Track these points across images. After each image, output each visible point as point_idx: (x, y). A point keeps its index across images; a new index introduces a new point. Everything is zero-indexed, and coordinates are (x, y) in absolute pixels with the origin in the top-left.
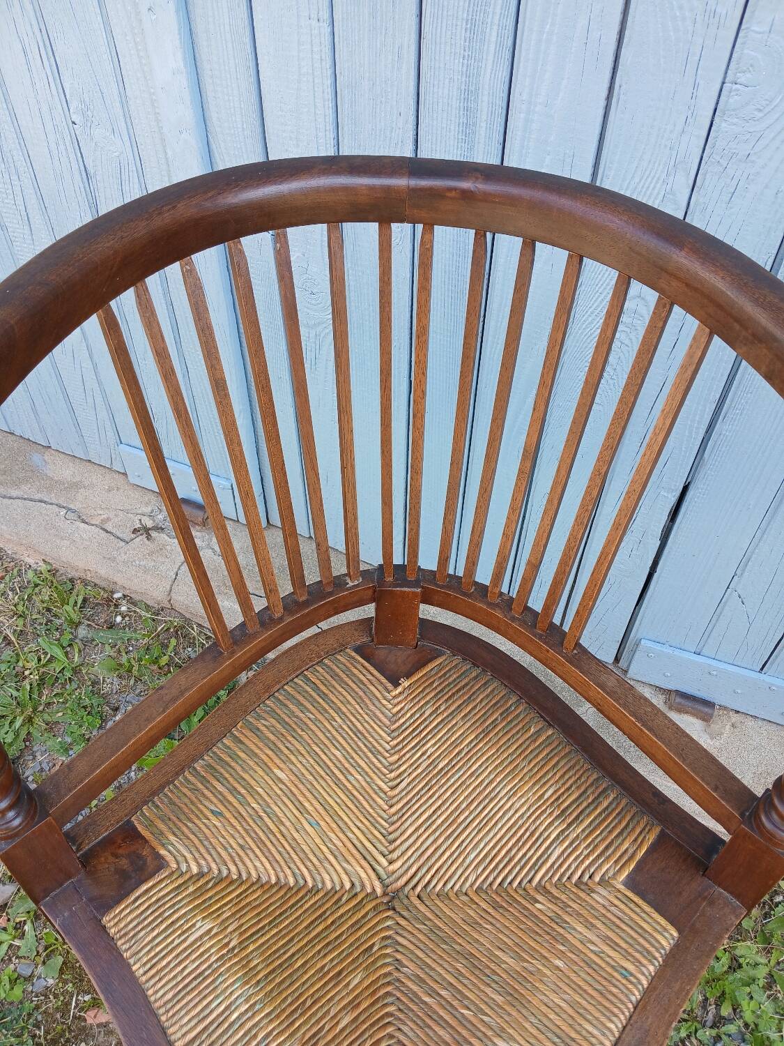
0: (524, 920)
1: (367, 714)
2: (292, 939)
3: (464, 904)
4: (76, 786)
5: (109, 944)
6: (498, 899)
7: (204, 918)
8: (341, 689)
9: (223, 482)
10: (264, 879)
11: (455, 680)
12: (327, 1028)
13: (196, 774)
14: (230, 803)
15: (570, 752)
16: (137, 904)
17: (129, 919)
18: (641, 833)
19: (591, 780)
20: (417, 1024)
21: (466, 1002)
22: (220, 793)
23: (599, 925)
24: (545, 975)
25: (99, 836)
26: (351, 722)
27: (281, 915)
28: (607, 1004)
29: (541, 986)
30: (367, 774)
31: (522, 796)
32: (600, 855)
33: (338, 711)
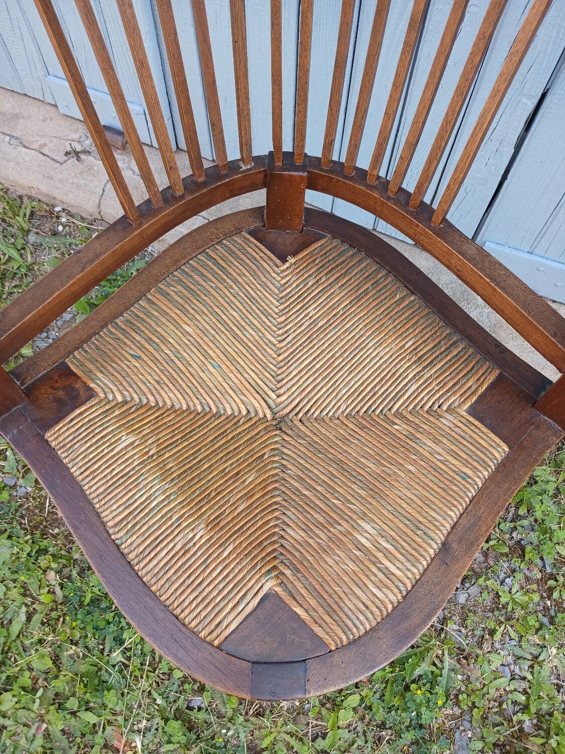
0: (384, 437)
1: (259, 284)
2: (200, 449)
3: (336, 425)
4: (10, 329)
5: (52, 453)
6: (364, 422)
7: (127, 434)
8: (237, 264)
9: (137, 107)
10: (177, 406)
11: (334, 258)
12: (227, 512)
13: (118, 327)
14: (148, 350)
15: (428, 314)
16: (72, 424)
17: (66, 435)
18: (483, 374)
19: (444, 334)
20: (298, 510)
21: (336, 495)
22: (138, 342)
23: (445, 441)
24: (400, 476)
25: (39, 373)
26: (246, 290)
27: (190, 432)
28: (449, 498)
29: (397, 484)
30: (260, 330)
31: (386, 347)
32: (447, 391)
33: (235, 281)
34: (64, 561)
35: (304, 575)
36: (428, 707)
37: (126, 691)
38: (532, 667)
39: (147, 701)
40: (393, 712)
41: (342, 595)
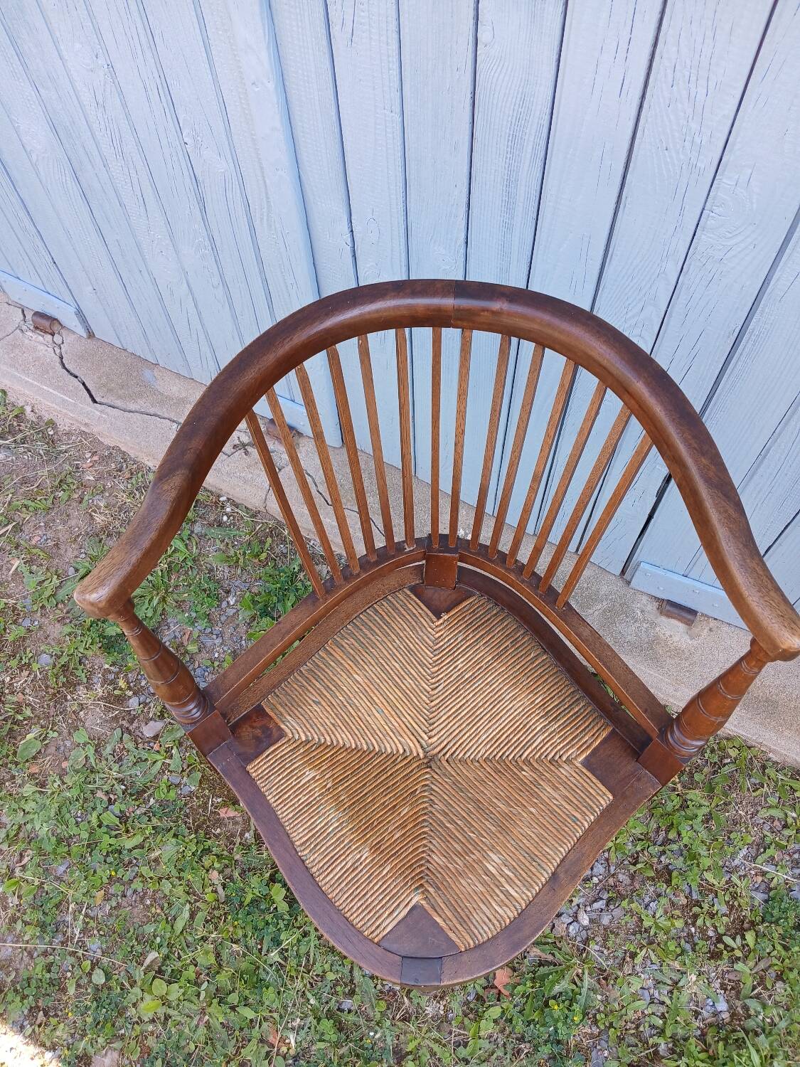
0: (514, 781)
1: (417, 638)
2: (365, 784)
3: (476, 768)
5: (252, 783)
6: (499, 767)
7: (310, 769)
8: (399, 620)
10: (348, 746)
11: (481, 615)
12: (386, 839)
13: (302, 675)
14: (325, 696)
15: (556, 672)
16: (268, 759)
17: (264, 768)
18: (598, 731)
19: (569, 692)
20: (442, 839)
21: (472, 829)
22: (319, 689)
23: (561, 788)
24: (523, 817)
25: (241, 713)
26: (406, 643)
27: (358, 769)
28: (560, 837)
29: (520, 823)
30: (416, 679)
31: (520, 701)
32: (568, 744)
33: (398, 635)
34: (227, 862)
35: (443, 893)
36: (565, 1023)
37: (282, 990)
38: (671, 992)
39: (302, 1000)
40: (532, 1026)
41: (472, 910)
